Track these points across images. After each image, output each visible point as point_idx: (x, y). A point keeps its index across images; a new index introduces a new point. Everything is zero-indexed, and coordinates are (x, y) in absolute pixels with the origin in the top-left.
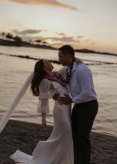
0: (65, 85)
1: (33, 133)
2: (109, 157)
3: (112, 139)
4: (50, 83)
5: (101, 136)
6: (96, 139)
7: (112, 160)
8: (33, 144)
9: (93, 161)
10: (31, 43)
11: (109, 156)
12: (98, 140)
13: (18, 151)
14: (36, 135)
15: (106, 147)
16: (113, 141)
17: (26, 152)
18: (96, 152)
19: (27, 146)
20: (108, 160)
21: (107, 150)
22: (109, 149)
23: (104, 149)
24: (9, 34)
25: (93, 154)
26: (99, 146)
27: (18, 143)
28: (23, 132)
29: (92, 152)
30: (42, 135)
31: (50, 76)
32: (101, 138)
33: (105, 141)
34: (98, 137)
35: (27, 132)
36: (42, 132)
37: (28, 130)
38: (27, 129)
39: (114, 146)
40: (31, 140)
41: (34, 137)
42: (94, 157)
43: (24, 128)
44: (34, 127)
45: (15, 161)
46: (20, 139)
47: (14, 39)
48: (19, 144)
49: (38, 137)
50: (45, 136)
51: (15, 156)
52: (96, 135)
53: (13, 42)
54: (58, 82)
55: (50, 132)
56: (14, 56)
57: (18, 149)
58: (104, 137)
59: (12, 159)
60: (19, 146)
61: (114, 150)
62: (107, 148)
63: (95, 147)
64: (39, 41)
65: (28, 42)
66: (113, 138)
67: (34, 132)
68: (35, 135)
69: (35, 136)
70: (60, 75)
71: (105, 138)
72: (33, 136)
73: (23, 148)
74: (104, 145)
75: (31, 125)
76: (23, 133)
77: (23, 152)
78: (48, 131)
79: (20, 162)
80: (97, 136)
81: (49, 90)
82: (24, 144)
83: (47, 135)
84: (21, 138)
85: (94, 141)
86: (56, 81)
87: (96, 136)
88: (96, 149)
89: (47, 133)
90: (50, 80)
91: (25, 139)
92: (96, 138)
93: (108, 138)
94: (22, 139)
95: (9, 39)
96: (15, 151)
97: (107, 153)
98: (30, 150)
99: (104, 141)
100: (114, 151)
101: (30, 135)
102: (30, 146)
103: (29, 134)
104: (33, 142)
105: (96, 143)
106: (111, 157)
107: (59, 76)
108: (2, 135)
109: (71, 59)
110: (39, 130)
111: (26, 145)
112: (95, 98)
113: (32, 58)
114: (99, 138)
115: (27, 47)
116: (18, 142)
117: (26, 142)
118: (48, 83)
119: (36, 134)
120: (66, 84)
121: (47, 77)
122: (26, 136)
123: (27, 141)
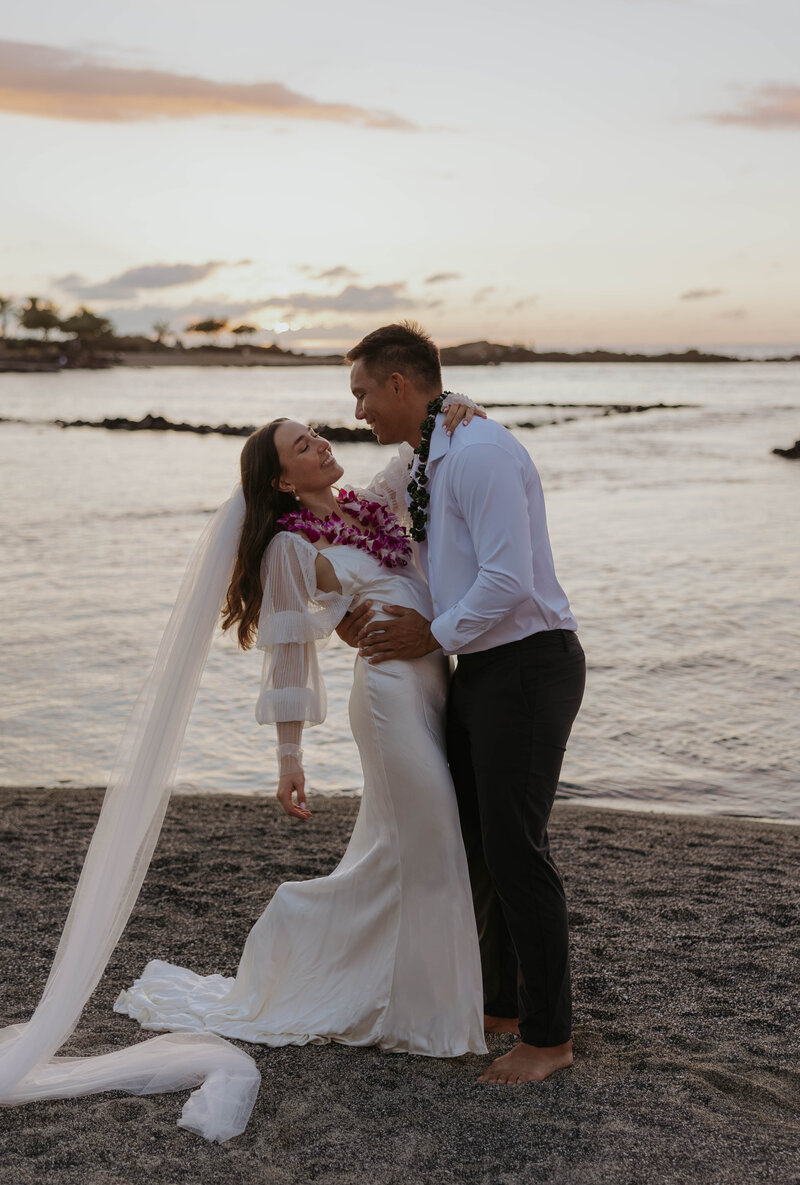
0: (398, 559)
1: (234, 853)
2: (674, 938)
3: (684, 835)
4: (315, 554)
5: (621, 822)
6: (592, 846)
7: (695, 955)
8: (236, 915)
9: (591, 971)
10: (169, 341)
11: (675, 930)
12: (605, 851)
13: (154, 965)
14: (253, 863)
15: (651, 880)
16: (692, 845)
17: (202, 966)
18: (602, 920)
19: (204, 930)
20: (674, 957)
21: (659, 901)
22: (670, 895)
23: (642, 894)
24: (34, 301)
25: (585, 932)
26: (612, 882)
27: (152, 920)
28: (173, 854)
29: (579, 919)
30: (286, 858)
31: (313, 520)
32: (622, 836)
33: (646, 849)
34: (603, 830)
35: (197, 848)
36: (285, 842)
37: (202, 841)
38: (197, 836)
39: (696, 871)
40: (224, 892)
41: (241, 875)
42: (593, 950)
43: (179, 827)
44: (233, 821)
45: (144, 1025)
46: (160, 894)
47: (64, 327)
48: (161, 923)
49: (263, 871)
50: (304, 864)
51: (146, 997)
52: (587, 823)
53: (62, 346)
54: (361, 544)
55: (328, 833)
56: (79, 424)
57: (154, 956)
58: (635, 830)
59: (124, 1016)
60: (159, 933)
61: (701, 893)
62: (662, 888)
63: (591, 889)
64: (209, 326)
65: (153, 336)
66: (687, 830)
67: (237, 848)
68: (246, 862)
69: (243, 865)
70: (373, 507)
71: (644, 833)
72: (236, 869)
73: (184, 945)
74: (643, 872)
75: (217, 809)
76: (177, 860)
77: (188, 965)
78: (318, 832)
79: (174, 1025)
80: (599, 824)
81: (311, 594)
82: (187, 919)
83: (311, 852)
84: (165, 887)
85: (585, 857)
86: (347, 541)
87: (587, 828)
88: (600, 899)
89: (310, 843)
90: (313, 537)
91: (190, 889)
92: (590, 841)
93: (658, 830)
94: (174, 892)
95: (38, 334)
96: (142, 969)
97: (662, 916)
98: (224, 950)
99: (637, 852)
100: (699, 901)
101: (217, 868)
102: (223, 926)
103: (211, 863)
104: (238, 901)
105: (596, 865)
106: (687, 937)
107: (366, 513)
108: (58, 885)
109: (421, 401)
110: (263, 832)
111: (200, 927)
112: (555, 616)
113: (184, 428)
114: (607, 836)
115: (147, 365)
116: (151, 914)
117: (201, 910)
118: (300, 555)
119: (252, 853)
120: (401, 556)
121: (299, 522)
122: (192, 876)
123: (203, 900)
